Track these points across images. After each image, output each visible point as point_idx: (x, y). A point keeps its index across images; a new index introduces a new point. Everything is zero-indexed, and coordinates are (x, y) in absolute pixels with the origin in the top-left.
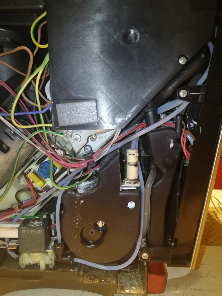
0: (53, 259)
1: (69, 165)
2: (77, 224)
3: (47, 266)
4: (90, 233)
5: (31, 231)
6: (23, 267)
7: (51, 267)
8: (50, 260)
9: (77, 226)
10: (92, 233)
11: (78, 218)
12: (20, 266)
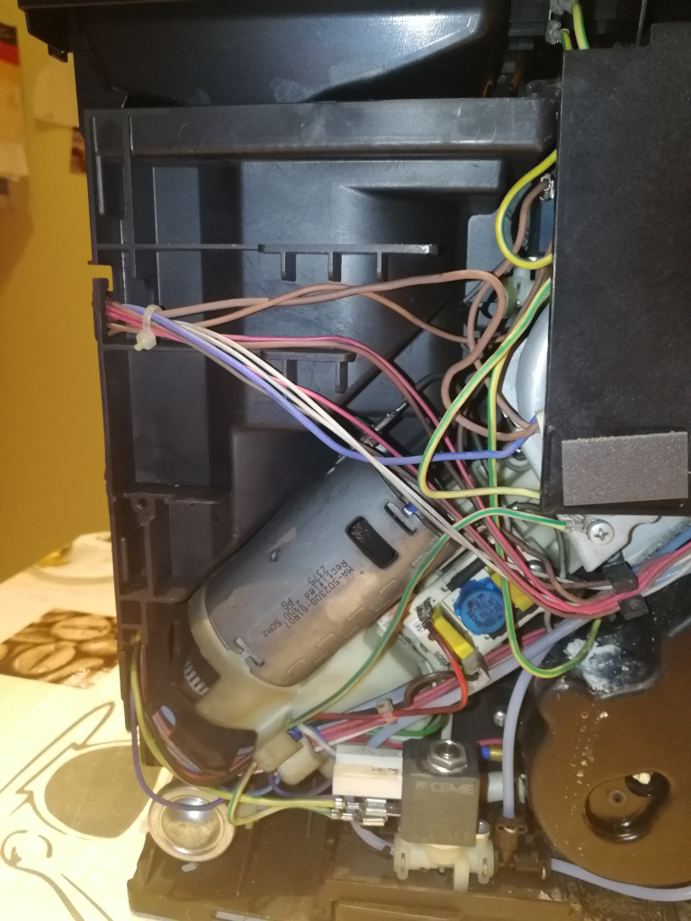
0: (491, 860)
1: (566, 607)
2: (580, 775)
3: (473, 876)
4: (611, 801)
5: (442, 785)
6: (403, 876)
7: (483, 881)
8: (482, 862)
9: (579, 782)
10: (618, 799)
11: (585, 758)
12: (395, 874)
